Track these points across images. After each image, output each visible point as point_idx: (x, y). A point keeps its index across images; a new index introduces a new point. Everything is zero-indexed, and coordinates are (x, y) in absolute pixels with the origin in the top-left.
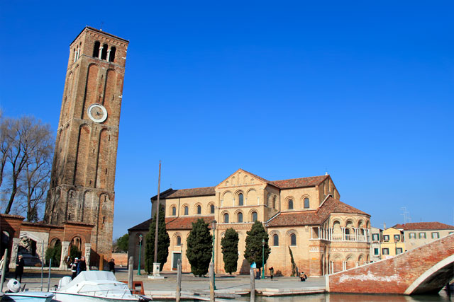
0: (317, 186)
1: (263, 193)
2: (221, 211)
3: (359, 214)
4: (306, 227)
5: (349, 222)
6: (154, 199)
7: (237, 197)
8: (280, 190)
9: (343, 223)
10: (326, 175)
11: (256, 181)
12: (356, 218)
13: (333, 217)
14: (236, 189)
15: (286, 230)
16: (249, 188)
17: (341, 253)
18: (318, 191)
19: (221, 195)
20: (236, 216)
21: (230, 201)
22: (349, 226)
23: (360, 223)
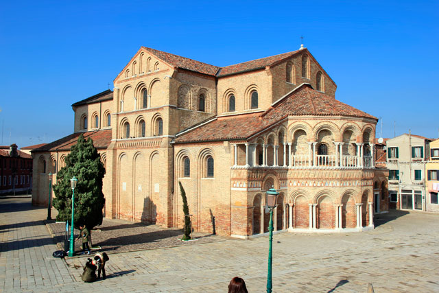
0: (267, 68)
1: (168, 85)
2: (120, 118)
3: (346, 116)
4: (226, 143)
5: (323, 132)
6: (76, 106)
7: (140, 95)
8: (216, 79)
9: (311, 134)
10: (301, 48)
11: (163, 65)
12: (337, 125)
13: (293, 123)
14: (137, 81)
15: (199, 148)
16: (152, 77)
17: (306, 189)
18: (270, 77)
19: (121, 92)
20: (138, 126)
21: (131, 102)
22: (326, 139)
23: (348, 132)
